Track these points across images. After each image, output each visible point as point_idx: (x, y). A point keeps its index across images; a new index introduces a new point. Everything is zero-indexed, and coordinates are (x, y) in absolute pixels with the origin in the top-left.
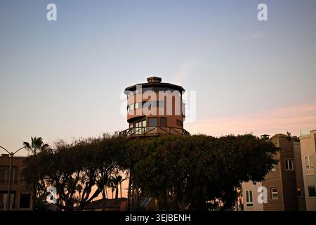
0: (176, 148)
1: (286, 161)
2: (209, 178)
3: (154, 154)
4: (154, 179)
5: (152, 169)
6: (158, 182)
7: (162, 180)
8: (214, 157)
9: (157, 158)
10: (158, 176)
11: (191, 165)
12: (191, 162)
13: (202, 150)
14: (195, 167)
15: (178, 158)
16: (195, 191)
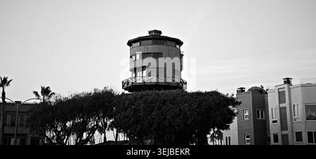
0: (152, 102)
1: (258, 112)
2: (176, 128)
3: (133, 107)
4: (132, 128)
5: (131, 119)
6: (135, 131)
7: (138, 129)
8: (180, 110)
9: (135, 110)
10: (135, 126)
11: (162, 117)
12: (162, 115)
13: (172, 104)
14: (165, 118)
15: (152, 111)
16: (166, 139)
